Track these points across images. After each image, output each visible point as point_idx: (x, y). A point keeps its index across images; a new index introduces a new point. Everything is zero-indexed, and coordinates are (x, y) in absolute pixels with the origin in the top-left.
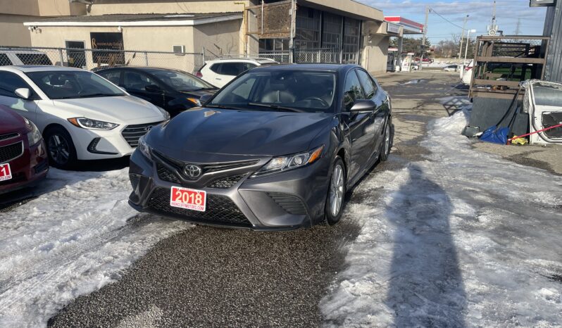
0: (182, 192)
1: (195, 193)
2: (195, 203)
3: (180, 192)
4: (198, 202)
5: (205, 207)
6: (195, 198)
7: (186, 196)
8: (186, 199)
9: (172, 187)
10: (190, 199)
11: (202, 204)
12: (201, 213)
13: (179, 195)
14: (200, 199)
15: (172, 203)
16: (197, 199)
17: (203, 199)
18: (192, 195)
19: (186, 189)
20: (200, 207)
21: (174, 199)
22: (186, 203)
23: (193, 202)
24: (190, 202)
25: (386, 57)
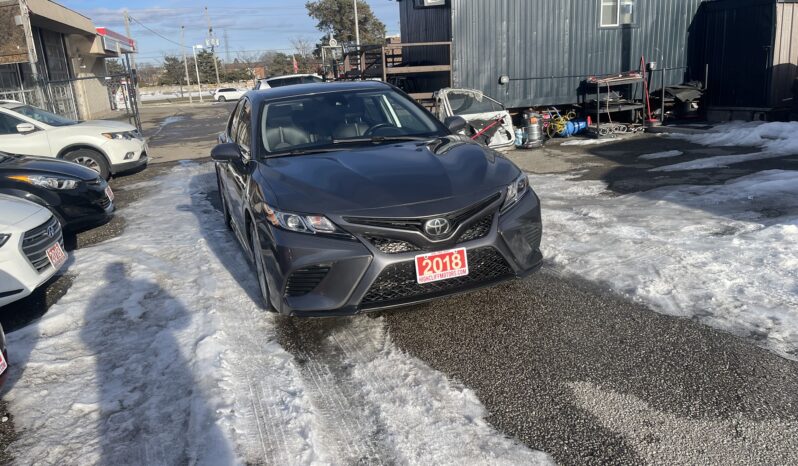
0: (431, 258)
1: (451, 255)
2: (452, 268)
3: (429, 261)
4: (457, 264)
5: (467, 268)
6: (451, 262)
7: (437, 262)
8: (438, 268)
9: (417, 257)
10: (445, 265)
11: (463, 266)
12: (462, 278)
13: (427, 264)
14: (458, 261)
15: (421, 280)
16: (455, 261)
17: (462, 260)
18: (447, 259)
19: (437, 253)
20: (460, 270)
21: (421, 273)
22: (439, 272)
23: (449, 268)
24: (445, 268)
25: (106, 88)
